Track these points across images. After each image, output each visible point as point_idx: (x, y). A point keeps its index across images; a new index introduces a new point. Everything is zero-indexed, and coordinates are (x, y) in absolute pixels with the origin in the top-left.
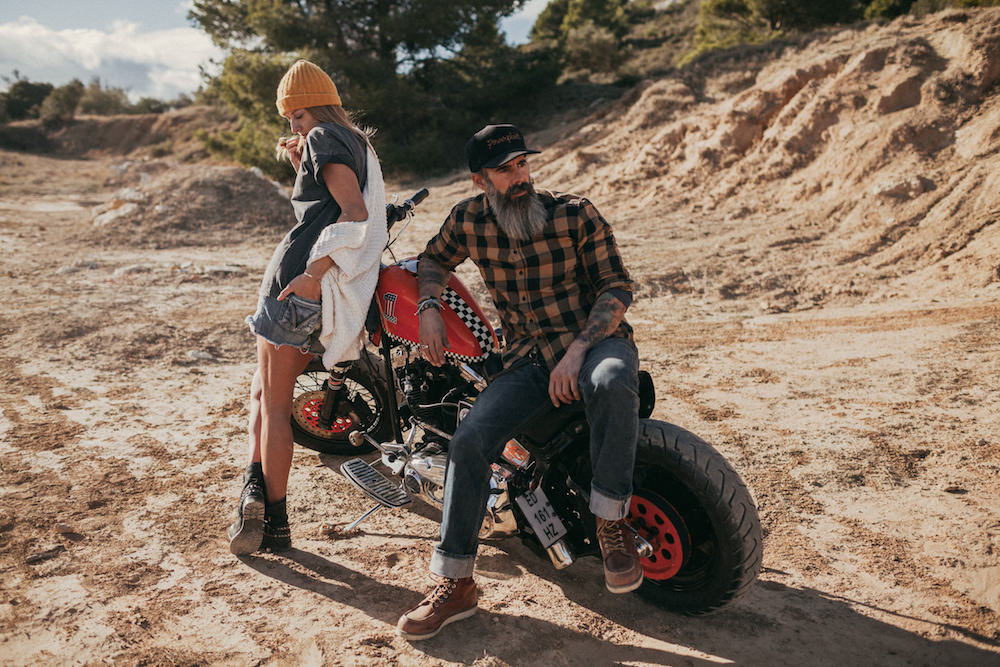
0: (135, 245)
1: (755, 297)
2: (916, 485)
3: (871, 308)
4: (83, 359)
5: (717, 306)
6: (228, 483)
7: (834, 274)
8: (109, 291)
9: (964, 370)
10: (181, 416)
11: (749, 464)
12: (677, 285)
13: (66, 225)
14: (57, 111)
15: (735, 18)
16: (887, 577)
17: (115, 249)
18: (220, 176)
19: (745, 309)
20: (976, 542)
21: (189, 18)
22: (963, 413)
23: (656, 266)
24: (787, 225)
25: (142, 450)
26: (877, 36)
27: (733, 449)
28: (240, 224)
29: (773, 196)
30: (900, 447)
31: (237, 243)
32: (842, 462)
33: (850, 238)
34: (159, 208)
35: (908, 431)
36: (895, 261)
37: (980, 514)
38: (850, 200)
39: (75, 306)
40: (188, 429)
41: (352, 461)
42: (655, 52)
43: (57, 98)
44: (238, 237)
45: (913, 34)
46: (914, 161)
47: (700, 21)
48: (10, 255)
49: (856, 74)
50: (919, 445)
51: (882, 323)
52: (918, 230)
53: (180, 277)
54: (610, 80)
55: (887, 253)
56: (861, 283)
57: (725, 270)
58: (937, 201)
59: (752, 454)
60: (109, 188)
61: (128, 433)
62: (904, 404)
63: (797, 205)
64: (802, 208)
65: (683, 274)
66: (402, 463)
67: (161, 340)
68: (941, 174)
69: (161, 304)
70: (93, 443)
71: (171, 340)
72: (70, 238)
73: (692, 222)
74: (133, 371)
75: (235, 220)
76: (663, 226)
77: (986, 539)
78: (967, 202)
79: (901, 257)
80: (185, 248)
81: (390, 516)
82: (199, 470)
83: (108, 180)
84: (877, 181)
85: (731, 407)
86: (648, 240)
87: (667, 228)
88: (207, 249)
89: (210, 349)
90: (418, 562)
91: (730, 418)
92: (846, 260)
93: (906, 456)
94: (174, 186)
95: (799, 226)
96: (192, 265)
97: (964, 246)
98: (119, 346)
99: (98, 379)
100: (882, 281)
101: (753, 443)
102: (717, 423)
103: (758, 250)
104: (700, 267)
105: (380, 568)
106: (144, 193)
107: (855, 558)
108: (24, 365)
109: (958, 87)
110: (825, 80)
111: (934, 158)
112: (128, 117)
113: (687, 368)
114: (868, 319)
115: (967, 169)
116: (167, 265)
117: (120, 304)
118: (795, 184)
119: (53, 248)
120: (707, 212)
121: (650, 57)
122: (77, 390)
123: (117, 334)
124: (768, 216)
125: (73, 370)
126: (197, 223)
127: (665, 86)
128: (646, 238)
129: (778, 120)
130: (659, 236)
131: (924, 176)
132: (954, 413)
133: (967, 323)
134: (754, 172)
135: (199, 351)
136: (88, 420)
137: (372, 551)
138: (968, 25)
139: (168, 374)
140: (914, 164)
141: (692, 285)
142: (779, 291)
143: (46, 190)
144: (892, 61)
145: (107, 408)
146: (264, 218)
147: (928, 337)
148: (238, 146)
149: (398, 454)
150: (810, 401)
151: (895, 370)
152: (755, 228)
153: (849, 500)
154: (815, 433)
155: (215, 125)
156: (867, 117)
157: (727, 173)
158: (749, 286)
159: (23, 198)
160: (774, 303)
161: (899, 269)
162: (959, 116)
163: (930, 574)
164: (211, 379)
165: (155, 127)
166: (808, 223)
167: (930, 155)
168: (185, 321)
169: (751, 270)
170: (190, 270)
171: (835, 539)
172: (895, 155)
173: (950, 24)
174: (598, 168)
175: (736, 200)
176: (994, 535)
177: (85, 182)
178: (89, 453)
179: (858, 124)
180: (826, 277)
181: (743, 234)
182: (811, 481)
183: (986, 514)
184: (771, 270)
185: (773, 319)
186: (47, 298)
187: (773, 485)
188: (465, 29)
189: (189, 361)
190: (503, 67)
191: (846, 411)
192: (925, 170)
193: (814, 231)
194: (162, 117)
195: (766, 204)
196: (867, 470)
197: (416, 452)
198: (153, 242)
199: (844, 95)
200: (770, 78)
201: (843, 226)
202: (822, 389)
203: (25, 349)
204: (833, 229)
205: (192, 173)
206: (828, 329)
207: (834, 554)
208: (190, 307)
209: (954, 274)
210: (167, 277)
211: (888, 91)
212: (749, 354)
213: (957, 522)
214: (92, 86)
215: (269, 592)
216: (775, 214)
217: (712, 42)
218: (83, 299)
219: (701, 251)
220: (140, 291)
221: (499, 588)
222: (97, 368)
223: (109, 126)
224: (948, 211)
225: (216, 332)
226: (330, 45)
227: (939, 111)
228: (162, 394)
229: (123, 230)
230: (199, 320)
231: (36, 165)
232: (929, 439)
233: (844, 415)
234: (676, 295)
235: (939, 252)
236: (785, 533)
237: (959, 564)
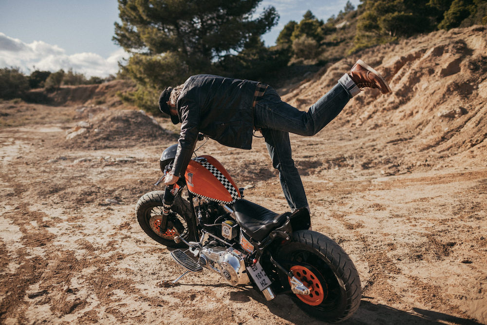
0: (85, 148)
1: (379, 168)
2: (448, 260)
3: (435, 172)
4: (58, 203)
5: (360, 173)
6: (120, 261)
7: (418, 156)
8: (71, 171)
9: (476, 203)
10: (101, 230)
11: (367, 250)
12: (341, 163)
13: (54, 139)
14: (53, 84)
15: (373, 32)
16: (428, 304)
17: (76, 150)
18: (125, 114)
19: (374, 174)
20: (474, 287)
21: (113, 40)
22: (474, 224)
23: (331, 154)
24: (396, 132)
25: (81, 246)
26: (440, 39)
27: (360, 243)
28: (134, 137)
29: (390, 118)
30: (441, 241)
31: (133, 146)
32: (412, 248)
33: (426, 138)
34: (96, 130)
35: (446, 233)
36: (448, 149)
37: (478, 273)
38: (427, 119)
39: (55, 178)
40: (103, 236)
41: (175, 250)
42: (337, 48)
43: (52, 78)
44: (133, 143)
45: (457, 38)
46: (458, 100)
47: (358, 33)
48: (27, 154)
49: (429, 58)
50: (451, 240)
51: (439, 180)
52: (460, 133)
53: (104, 163)
54: (313, 63)
55: (444, 145)
56: (430, 160)
57: (365, 155)
58: (469, 119)
59: (369, 245)
60: (75, 120)
61: (75, 238)
62: (446, 220)
63: (401, 122)
64: (403, 124)
65: (344, 158)
66: (198, 251)
67: (94, 194)
68: (471, 106)
69: (94, 177)
70: (59, 243)
71: (98, 194)
72: (55, 145)
73: (350, 132)
74: (80, 209)
75: (132, 135)
76: (336, 134)
77: (479, 286)
78: (484, 119)
79: (451, 147)
80: (108, 149)
81: (194, 276)
82: (107, 256)
83: (75, 116)
84: (440, 110)
85: (361, 222)
86: (329, 141)
87: (339, 135)
88: (118, 149)
89: (117, 198)
90: (205, 298)
91: (360, 228)
92: (424, 149)
93: (444, 245)
94: (104, 120)
95: (402, 133)
96: (110, 157)
97: (482, 141)
98: (74, 197)
99: (64, 213)
100: (441, 159)
101: (370, 240)
102: (353, 231)
103: (381, 145)
104: (352, 154)
105: (187, 301)
106: (90, 123)
107: (414, 295)
108: (31, 206)
109: (480, 63)
110: (415, 61)
111: (468, 98)
112: (85, 86)
113: (342, 204)
114: (432, 178)
115: (484, 103)
116: (99, 158)
117: (75, 177)
118: (400, 112)
119: (47, 150)
120: (358, 127)
121: (334, 51)
122: (54, 218)
123: (73, 191)
124: (388, 128)
125: (53, 209)
126: (114, 137)
127: (339, 66)
128: (328, 140)
129: (392, 81)
130: (334, 139)
131: (463, 107)
132: (469, 224)
133: (480, 179)
134: (381, 107)
135: (111, 199)
136: (58, 232)
137: (184, 293)
138: (484, 33)
139: (96, 211)
140: (458, 101)
141: (348, 163)
142: (390, 165)
143: (46, 122)
144: (447, 52)
145: (67, 226)
146: (146, 134)
147: (461, 187)
148: (137, 99)
149: (196, 247)
150: (400, 219)
151: (443, 203)
152: (381, 134)
153: (414, 267)
154: (401, 235)
155: (125, 89)
156: (435, 79)
157: (368, 107)
158: (376, 163)
159: (35, 126)
160: (388, 171)
161: (450, 153)
162: (480, 77)
163: (449, 303)
164: (116, 212)
165: (98, 90)
166: (406, 131)
167: (466, 97)
168: (105, 185)
169: (377, 155)
170: (109, 160)
171: (405, 286)
172: (449, 97)
173: (476, 32)
174: (306, 106)
175: (372, 121)
176: (483, 284)
177: (64, 118)
178: (57, 248)
179: (431, 82)
180: (414, 157)
181: (375, 137)
182: (396, 258)
183: (480, 273)
184: (387, 154)
185: (386, 179)
186: (42, 175)
187: (377, 260)
188: (243, 41)
189: (106, 203)
190: (262, 58)
191: (417, 224)
192: (463, 104)
193: (409, 135)
194: (101, 86)
195: (387, 122)
196: (424, 252)
197: (204, 246)
198: (93, 146)
199: (424, 68)
200: (389, 61)
201: (424, 132)
202: (406, 213)
203: (31, 199)
204: (418, 134)
205: (112, 113)
206: (412, 183)
207: (404, 293)
208: (108, 178)
209: (476, 155)
210: (98, 164)
211: (445, 66)
212: (373, 197)
213: (466, 277)
214: (69, 72)
215: (135, 312)
216: (391, 127)
217: (363, 43)
218: (58, 175)
219: (354, 146)
220: (85, 170)
221: (242, 310)
222: (64, 207)
223: (76, 90)
224: (474, 124)
225: (119, 190)
226: (180, 50)
227: (470, 75)
228: (93, 220)
229: (79, 141)
230: (112, 184)
231: (42, 109)
232: (456, 237)
233: (416, 225)
234: (340, 168)
235: (470, 144)
236: (381, 283)
237: (464, 298)
